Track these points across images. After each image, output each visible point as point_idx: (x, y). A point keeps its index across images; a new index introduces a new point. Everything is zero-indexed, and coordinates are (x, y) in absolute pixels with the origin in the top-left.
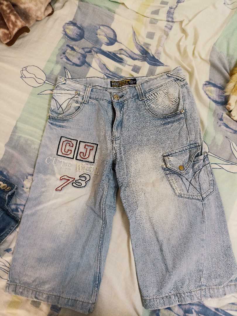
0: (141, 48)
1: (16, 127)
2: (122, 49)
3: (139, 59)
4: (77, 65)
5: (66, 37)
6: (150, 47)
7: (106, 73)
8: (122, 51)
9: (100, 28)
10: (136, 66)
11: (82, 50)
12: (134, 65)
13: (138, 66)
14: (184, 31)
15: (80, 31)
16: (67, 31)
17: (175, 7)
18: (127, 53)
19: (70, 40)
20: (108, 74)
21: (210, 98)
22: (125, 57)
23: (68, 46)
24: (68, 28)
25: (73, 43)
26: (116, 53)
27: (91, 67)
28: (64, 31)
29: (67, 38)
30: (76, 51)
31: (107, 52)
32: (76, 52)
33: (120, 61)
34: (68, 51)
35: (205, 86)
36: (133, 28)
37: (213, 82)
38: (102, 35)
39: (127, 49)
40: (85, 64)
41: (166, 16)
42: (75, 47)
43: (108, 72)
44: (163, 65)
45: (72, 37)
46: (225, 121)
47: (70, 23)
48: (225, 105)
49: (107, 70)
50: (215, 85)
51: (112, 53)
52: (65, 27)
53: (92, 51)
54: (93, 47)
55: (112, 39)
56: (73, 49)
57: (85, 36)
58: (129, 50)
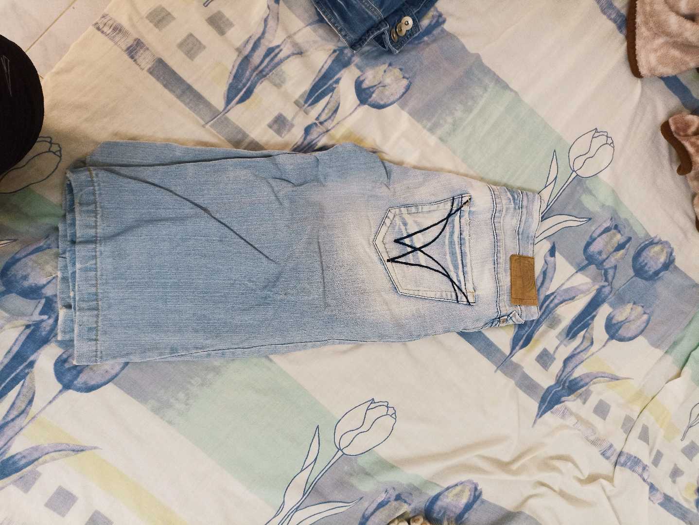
0: (582, 383)
1: (506, 87)
2: (592, 343)
3: (563, 371)
4: (588, 244)
5: (646, 240)
6: (579, 401)
7: (555, 297)
8: (589, 344)
9: (645, 313)
10: (553, 362)
11: (613, 265)
12: (555, 359)
13: (550, 365)
14: (592, 479)
15: (651, 273)
16: (657, 248)
17: (645, 476)
18: (582, 351)
19: (639, 248)
20: (553, 299)
21: (448, 489)
22: (576, 346)
23: (629, 239)
24: (662, 250)
25: (632, 252)
26: (589, 330)
27: (577, 272)
28: (659, 242)
29: (643, 242)
30: (615, 253)
31: (594, 313)
32: (612, 250)
33: (571, 332)
34: (619, 236)
35: (473, 486)
36: (628, 378)
37: (475, 506)
38: (630, 313)
39: (589, 353)
40: (586, 262)
41: (632, 453)
42: (622, 252)
43: (556, 301)
44: (539, 416)
45: (644, 254)
46: (394, 504)
47: (671, 259)
48: (424, 515)
49: (561, 299)
50: (468, 507)
51: (590, 322)
52: (666, 246)
53: (606, 284)
54: (612, 288)
55: (617, 331)
56: (620, 247)
57: (639, 280)
58: (585, 357)
